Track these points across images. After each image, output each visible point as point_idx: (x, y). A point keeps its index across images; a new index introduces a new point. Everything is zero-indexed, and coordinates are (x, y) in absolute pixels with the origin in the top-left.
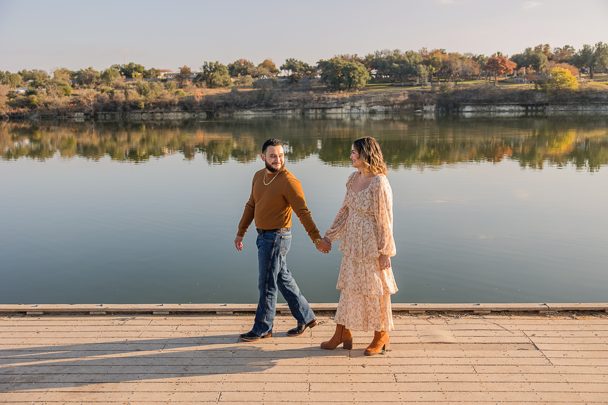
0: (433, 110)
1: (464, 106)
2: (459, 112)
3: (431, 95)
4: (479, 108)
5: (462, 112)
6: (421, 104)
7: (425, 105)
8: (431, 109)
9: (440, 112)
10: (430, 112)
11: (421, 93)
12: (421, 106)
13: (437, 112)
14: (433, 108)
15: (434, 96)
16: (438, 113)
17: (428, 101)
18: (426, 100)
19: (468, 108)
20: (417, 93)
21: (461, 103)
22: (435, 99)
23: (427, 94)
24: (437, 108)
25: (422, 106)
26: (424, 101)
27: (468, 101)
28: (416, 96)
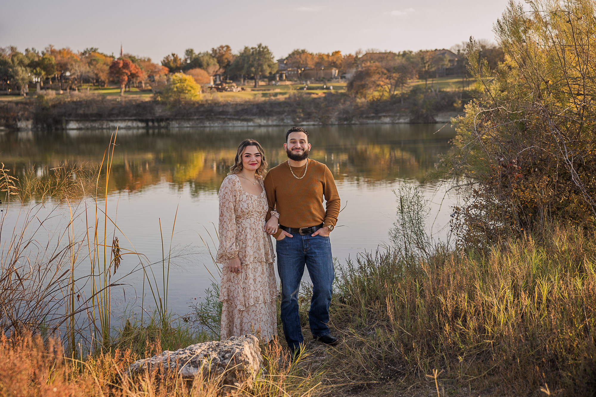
0: (30, 126)
1: (67, 122)
2: (63, 129)
3: (27, 107)
4: (88, 124)
5: (66, 129)
6: (15, 119)
7: (19, 120)
8: (27, 126)
9: (39, 129)
10: (26, 130)
11: (14, 105)
12: (14, 122)
13: (35, 129)
14: (29, 124)
15: (32, 109)
16: (37, 130)
17: (22, 115)
18: (20, 114)
19: (73, 125)
20: (9, 104)
21: (63, 118)
22: (32, 113)
23: (22, 106)
24: (35, 124)
25: (16, 122)
26: (18, 116)
27: (70, 115)
28: (7, 109)
